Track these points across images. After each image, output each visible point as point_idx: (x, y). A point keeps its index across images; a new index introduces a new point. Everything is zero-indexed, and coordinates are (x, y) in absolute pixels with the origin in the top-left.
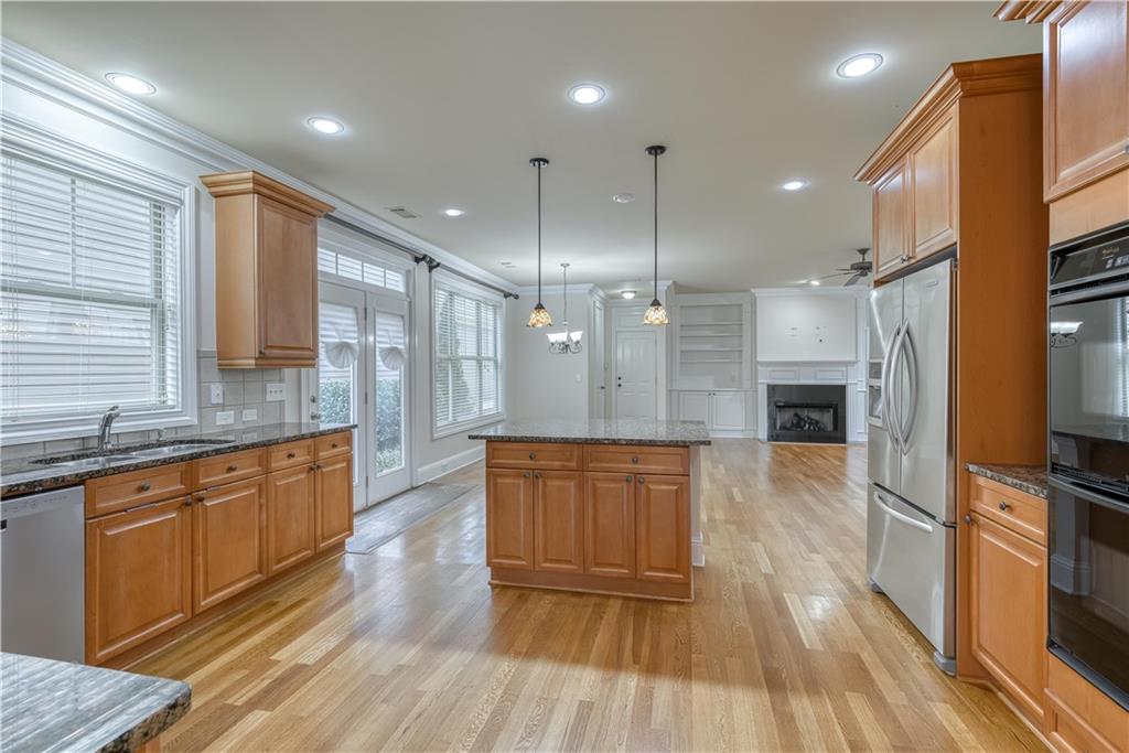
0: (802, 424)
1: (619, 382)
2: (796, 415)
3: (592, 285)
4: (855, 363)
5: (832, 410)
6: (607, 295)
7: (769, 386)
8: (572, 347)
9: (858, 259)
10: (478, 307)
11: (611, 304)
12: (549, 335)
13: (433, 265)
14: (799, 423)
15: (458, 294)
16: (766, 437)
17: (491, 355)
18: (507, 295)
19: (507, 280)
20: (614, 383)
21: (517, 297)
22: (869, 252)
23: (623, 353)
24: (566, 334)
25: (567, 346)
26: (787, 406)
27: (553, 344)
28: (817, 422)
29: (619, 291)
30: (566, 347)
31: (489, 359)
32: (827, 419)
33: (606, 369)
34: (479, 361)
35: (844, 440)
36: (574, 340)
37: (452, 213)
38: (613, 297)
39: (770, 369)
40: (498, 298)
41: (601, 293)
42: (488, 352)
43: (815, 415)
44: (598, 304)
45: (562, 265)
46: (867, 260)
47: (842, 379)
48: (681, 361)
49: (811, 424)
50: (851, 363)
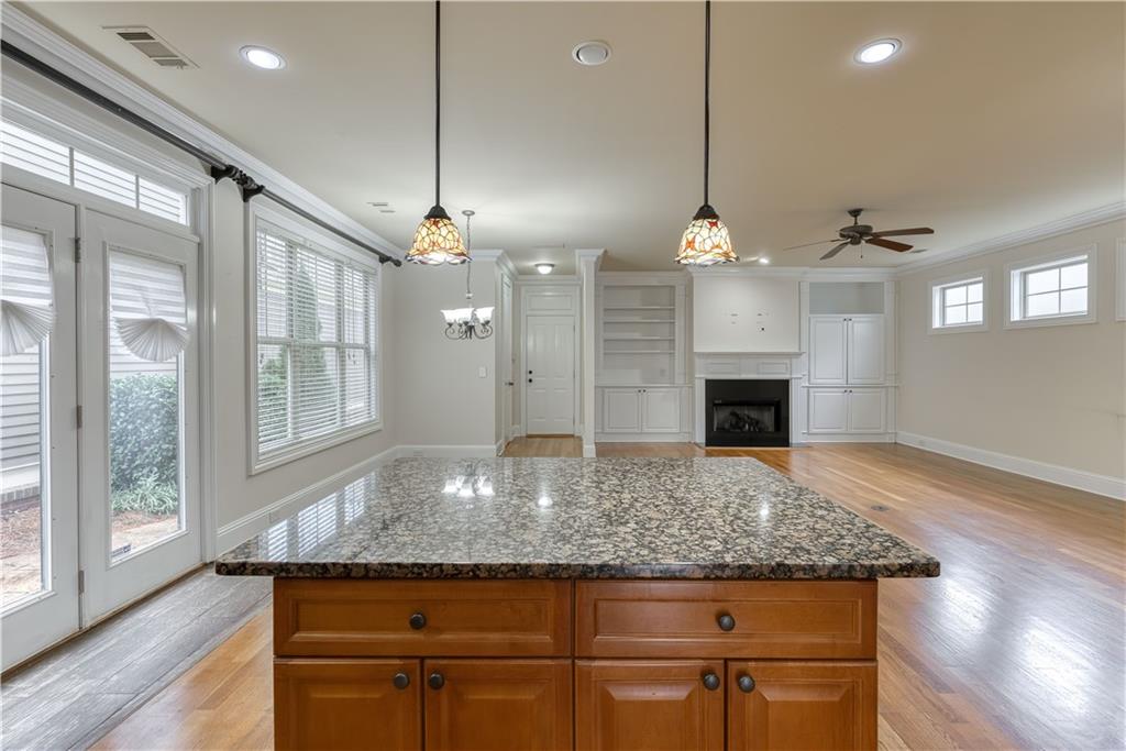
0: (741, 424)
1: (530, 376)
2: (733, 414)
3: (501, 251)
4: (798, 355)
5: (773, 409)
6: (517, 269)
7: (707, 381)
8: (478, 329)
9: (849, 221)
10: (339, 271)
11: (522, 278)
12: (445, 312)
13: (249, 189)
14: (737, 423)
15: (303, 247)
16: (704, 441)
17: (360, 340)
18: (384, 259)
19: (387, 239)
20: (524, 377)
21: (398, 263)
22: (862, 213)
23: (532, 343)
24: (471, 310)
25: (471, 328)
26: (726, 404)
27: (450, 325)
28: (757, 422)
29: (532, 264)
30: (469, 328)
31: (356, 347)
32: (767, 418)
33: (513, 361)
34: (340, 348)
35: (785, 442)
36: (482, 321)
37: (262, 59)
38: (523, 272)
39: (709, 361)
40: (372, 261)
41: (511, 265)
42: (355, 334)
43: (754, 414)
44: (506, 280)
45: (464, 213)
46: (859, 223)
47: (786, 373)
48: (605, 352)
49: (751, 424)
50: (796, 355)
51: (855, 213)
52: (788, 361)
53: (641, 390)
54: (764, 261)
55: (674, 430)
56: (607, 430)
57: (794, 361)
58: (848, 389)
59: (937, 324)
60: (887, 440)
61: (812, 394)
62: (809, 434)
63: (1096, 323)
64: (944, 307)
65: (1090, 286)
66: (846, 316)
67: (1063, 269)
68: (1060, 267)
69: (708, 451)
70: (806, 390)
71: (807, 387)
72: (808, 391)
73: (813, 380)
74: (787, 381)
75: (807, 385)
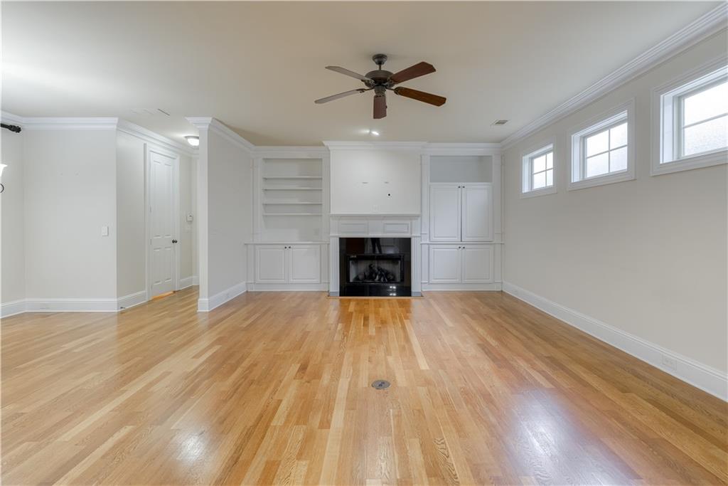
0: (374, 275)
3: (116, 119)
4: (420, 216)
5: (399, 264)
7: (341, 239)
21: (17, 129)
28: (387, 274)
32: (395, 270)
35: (408, 292)
39: (341, 222)
43: (387, 266)
46: (382, 69)
47: (408, 232)
48: (265, 214)
49: (381, 276)
50: (415, 217)
51: (380, 59)
52: (409, 222)
53: (287, 247)
54: (375, 133)
55: (315, 281)
57: (414, 221)
58: (462, 246)
59: (526, 189)
60: (496, 288)
61: (432, 251)
62: (429, 283)
63: (635, 180)
64: (532, 175)
65: (629, 145)
66: (461, 184)
67: (612, 130)
68: (608, 127)
69: (341, 300)
70: (427, 246)
71: (428, 244)
72: (429, 247)
73: (433, 239)
74: (410, 239)
75: (428, 242)
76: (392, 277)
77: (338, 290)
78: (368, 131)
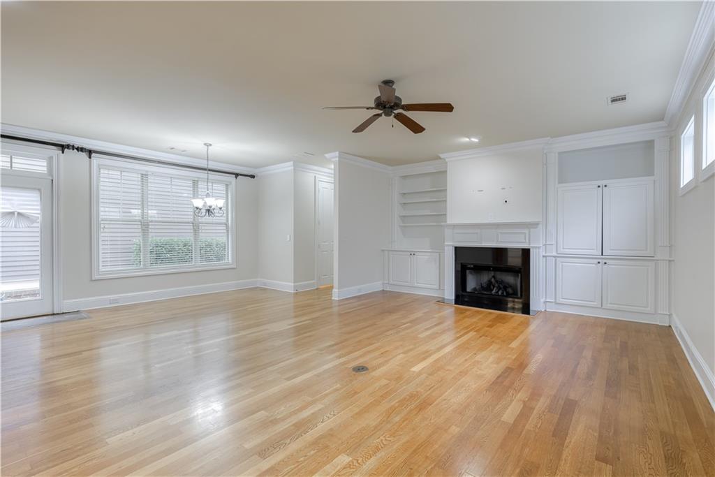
3: (292, 162)
5: (520, 275)
7: (457, 248)
13: (89, 153)
21: (253, 176)
25: (207, 210)
40: (225, 177)
45: (205, 144)
47: (525, 242)
48: (402, 224)
49: (499, 288)
50: (535, 225)
52: (527, 231)
53: (412, 254)
54: (475, 140)
56: (391, 282)
57: (532, 230)
58: (602, 261)
59: (684, 182)
60: (658, 322)
61: (559, 265)
62: (556, 303)
66: (602, 183)
69: (456, 308)
70: (554, 259)
71: (555, 257)
72: (556, 260)
73: (561, 250)
74: (529, 250)
75: (555, 254)
76: (510, 290)
77: (454, 298)
78: (467, 139)
